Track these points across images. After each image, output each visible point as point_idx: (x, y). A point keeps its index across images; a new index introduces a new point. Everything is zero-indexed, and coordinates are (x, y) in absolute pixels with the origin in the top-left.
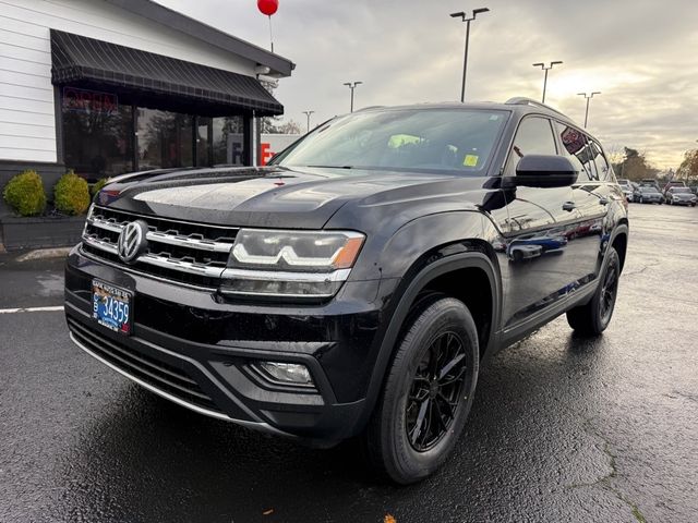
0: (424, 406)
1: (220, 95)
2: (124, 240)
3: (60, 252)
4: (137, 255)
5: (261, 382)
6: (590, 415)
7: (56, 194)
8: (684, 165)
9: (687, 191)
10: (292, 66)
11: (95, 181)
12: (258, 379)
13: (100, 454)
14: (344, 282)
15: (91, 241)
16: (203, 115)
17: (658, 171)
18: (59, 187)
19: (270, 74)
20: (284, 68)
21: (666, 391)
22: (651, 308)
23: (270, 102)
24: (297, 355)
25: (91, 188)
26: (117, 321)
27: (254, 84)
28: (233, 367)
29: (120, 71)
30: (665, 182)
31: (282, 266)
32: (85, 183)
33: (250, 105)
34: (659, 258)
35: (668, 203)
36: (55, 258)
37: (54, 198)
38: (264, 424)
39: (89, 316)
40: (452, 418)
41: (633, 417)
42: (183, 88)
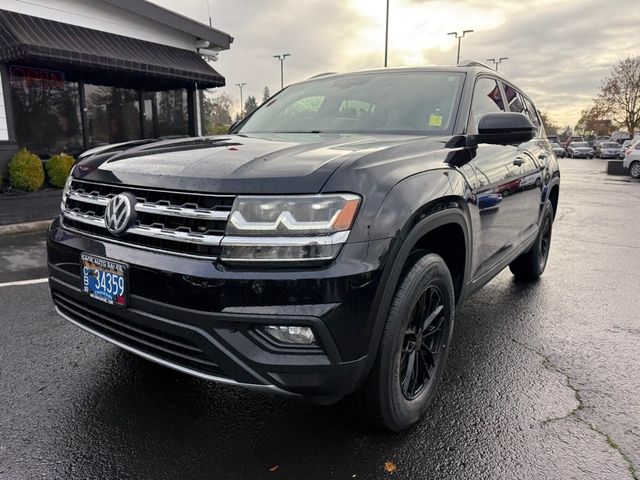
0: (412, 358)
1: (164, 69)
2: (111, 213)
3: (19, 227)
4: (127, 227)
5: (267, 345)
6: (547, 353)
7: (10, 171)
8: (581, 122)
9: (586, 145)
10: (230, 40)
11: (48, 157)
12: (264, 343)
13: (99, 424)
14: (344, 244)
15: (73, 215)
16: (147, 90)
17: (557, 128)
18: (13, 164)
19: (210, 48)
20: (223, 41)
21: (607, 326)
22: (576, 252)
23: (211, 74)
24: (303, 318)
25: (44, 164)
26: (112, 294)
27: (196, 58)
28: (238, 333)
29: (66, 48)
30: (565, 138)
31: (282, 232)
32: (39, 159)
33: (194, 78)
34: (573, 206)
35: (569, 157)
36: (17, 233)
37: (9, 175)
38: (272, 386)
39: (79, 290)
40: (434, 366)
41: (586, 352)
42: (128, 63)
